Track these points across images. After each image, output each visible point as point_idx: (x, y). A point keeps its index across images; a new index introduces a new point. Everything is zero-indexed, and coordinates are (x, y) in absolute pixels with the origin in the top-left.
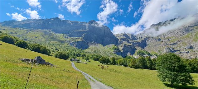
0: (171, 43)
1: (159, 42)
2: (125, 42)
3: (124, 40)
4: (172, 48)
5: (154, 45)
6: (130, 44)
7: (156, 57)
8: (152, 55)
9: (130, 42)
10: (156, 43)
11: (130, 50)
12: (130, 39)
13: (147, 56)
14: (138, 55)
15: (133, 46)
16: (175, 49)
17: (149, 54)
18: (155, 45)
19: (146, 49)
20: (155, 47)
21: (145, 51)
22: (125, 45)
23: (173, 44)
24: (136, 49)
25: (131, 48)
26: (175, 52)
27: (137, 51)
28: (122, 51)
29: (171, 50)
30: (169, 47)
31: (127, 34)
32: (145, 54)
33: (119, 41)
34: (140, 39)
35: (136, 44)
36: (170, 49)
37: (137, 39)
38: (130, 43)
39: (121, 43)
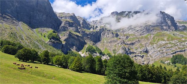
0: (129, 43)
1: (115, 39)
2: (71, 28)
3: (71, 25)
4: (129, 49)
5: (110, 40)
6: (78, 34)
7: (109, 58)
8: (104, 55)
9: (80, 30)
10: (113, 39)
11: (77, 43)
12: (80, 25)
13: (98, 55)
14: (87, 53)
15: (82, 38)
16: (131, 51)
17: (101, 53)
18: (111, 42)
19: (99, 45)
20: (109, 45)
21: (97, 47)
22: (70, 35)
23: (130, 44)
24: (86, 44)
25: (79, 40)
26: (130, 54)
27: (86, 46)
28: (64, 43)
29: (127, 50)
30: (126, 47)
31: (77, 18)
32: (96, 53)
33: (62, 25)
34: (94, 29)
35: (88, 35)
36: (125, 50)
37: (90, 29)
38: (79, 32)
39: (65, 29)
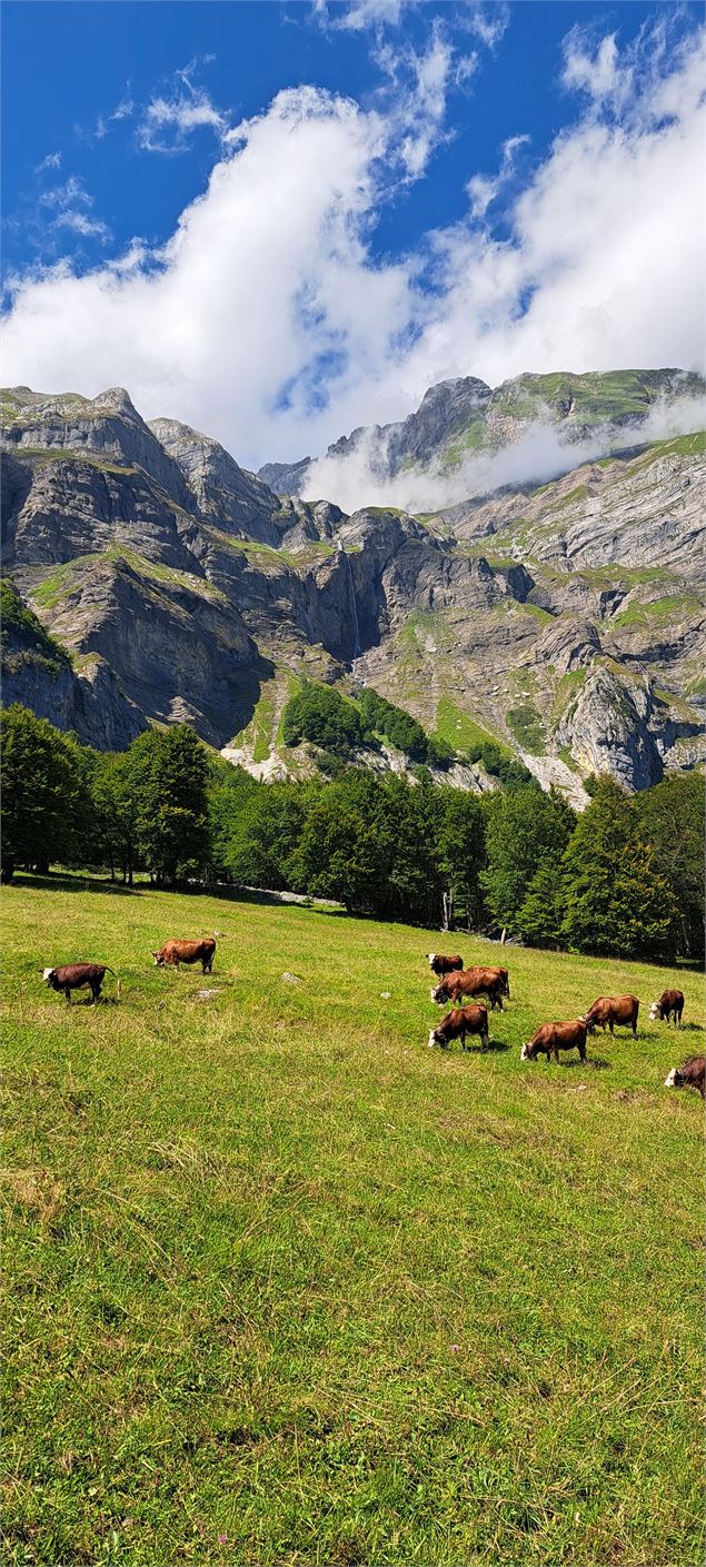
0: (636, 644)
1: (514, 614)
2: (121, 531)
3: (116, 500)
4: (652, 700)
5: (465, 634)
6: (190, 582)
7: (490, 785)
8: (444, 765)
9: (195, 547)
10: (490, 620)
11: (190, 663)
12: (189, 502)
13: (397, 763)
14: (300, 752)
15: (228, 615)
16: (676, 714)
17: (419, 750)
18: (477, 646)
19: (378, 673)
20: (472, 671)
21: (373, 700)
22: (127, 587)
23: (647, 657)
24: (268, 670)
25: (210, 640)
26: (669, 744)
27: (278, 696)
28: (87, 669)
29: (642, 712)
30: (627, 679)
31: (159, 432)
32: (375, 747)
33: (35, 503)
34: (312, 534)
35: (268, 589)
36: (628, 707)
37: (277, 534)
38: (193, 565)
39: (62, 541)
